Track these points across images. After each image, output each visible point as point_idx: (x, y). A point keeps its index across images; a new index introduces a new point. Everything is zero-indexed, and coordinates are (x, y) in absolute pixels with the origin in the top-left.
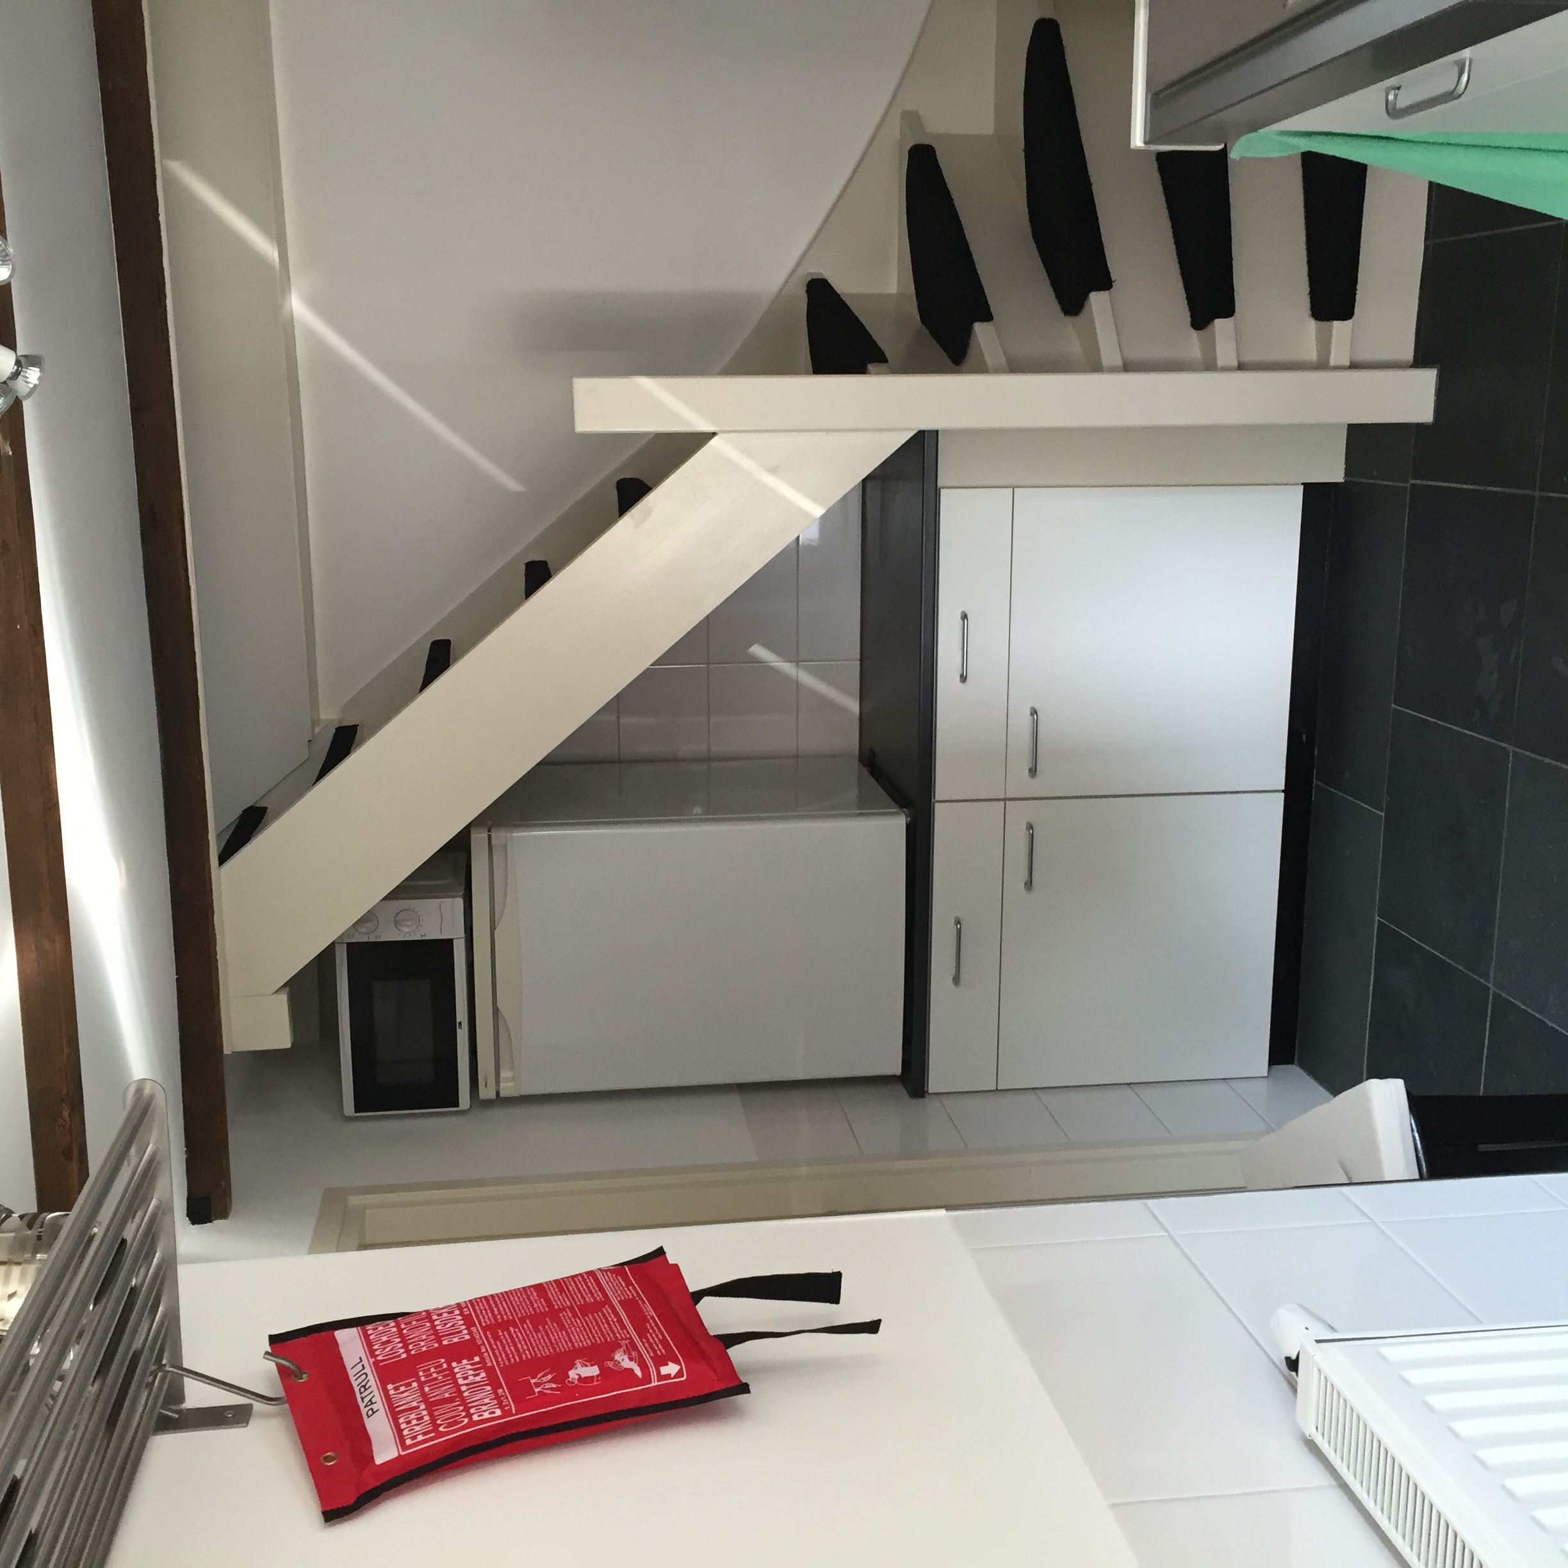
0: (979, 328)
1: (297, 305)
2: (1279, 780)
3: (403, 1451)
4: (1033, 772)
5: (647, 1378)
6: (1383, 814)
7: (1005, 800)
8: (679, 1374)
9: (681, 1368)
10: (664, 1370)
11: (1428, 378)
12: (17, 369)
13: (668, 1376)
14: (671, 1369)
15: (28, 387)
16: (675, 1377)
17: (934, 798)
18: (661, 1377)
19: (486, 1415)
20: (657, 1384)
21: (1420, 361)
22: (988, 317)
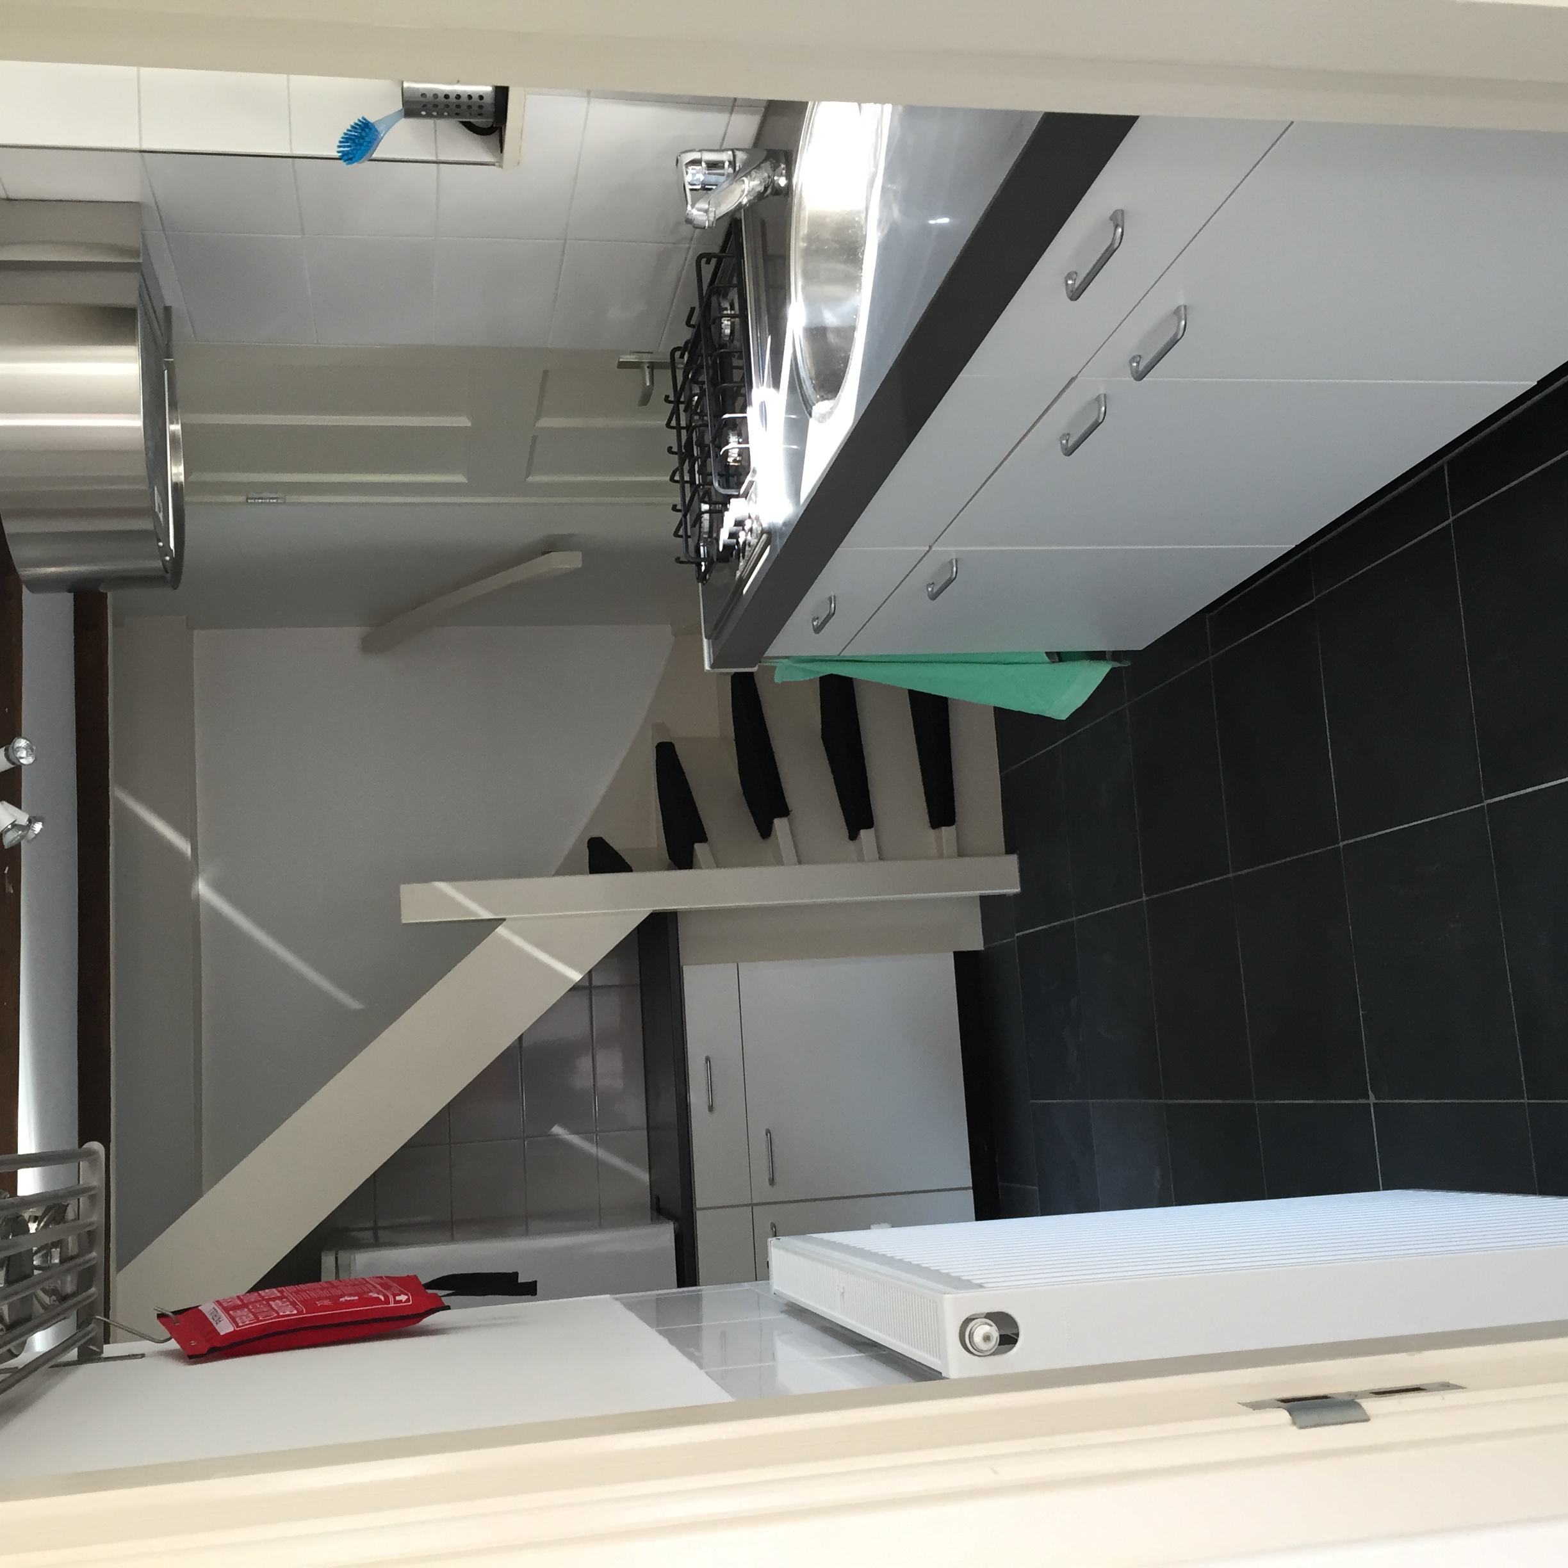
0: (697, 846)
1: (202, 888)
2: (966, 1178)
3: (237, 1327)
4: (772, 1181)
5: (387, 1301)
6: (1037, 1188)
7: (752, 1205)
8: (408, 1300)
9: (409, 1298)
10: (398, 1298)
11: (1013, 860)
12: (28, 825)
13: (401, 1301)
14: (403, 1298)
15: (34, 833)
16: (405, 1302)
17: (696, 1206)
18: (396, 1302)
19: (288, 1313)
20: (393, 1305)
21: (1009, 850)
22: (703, 839)
